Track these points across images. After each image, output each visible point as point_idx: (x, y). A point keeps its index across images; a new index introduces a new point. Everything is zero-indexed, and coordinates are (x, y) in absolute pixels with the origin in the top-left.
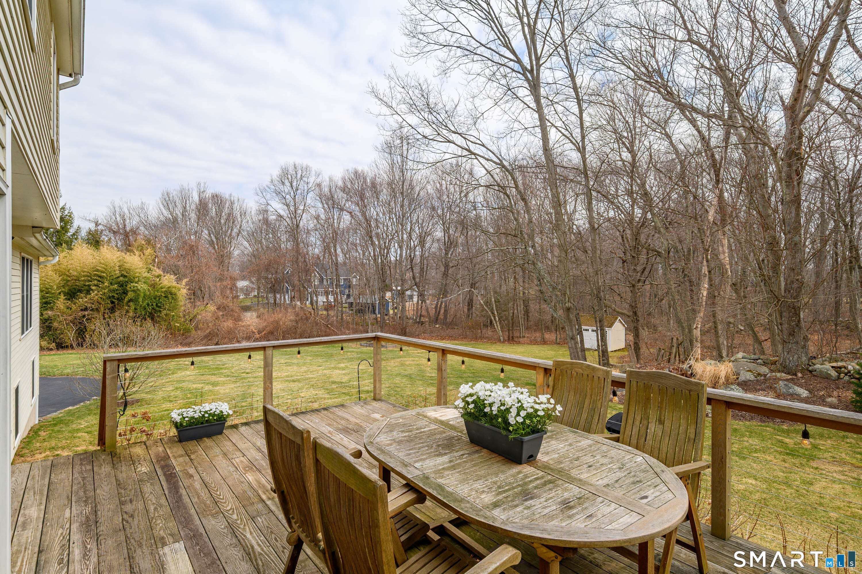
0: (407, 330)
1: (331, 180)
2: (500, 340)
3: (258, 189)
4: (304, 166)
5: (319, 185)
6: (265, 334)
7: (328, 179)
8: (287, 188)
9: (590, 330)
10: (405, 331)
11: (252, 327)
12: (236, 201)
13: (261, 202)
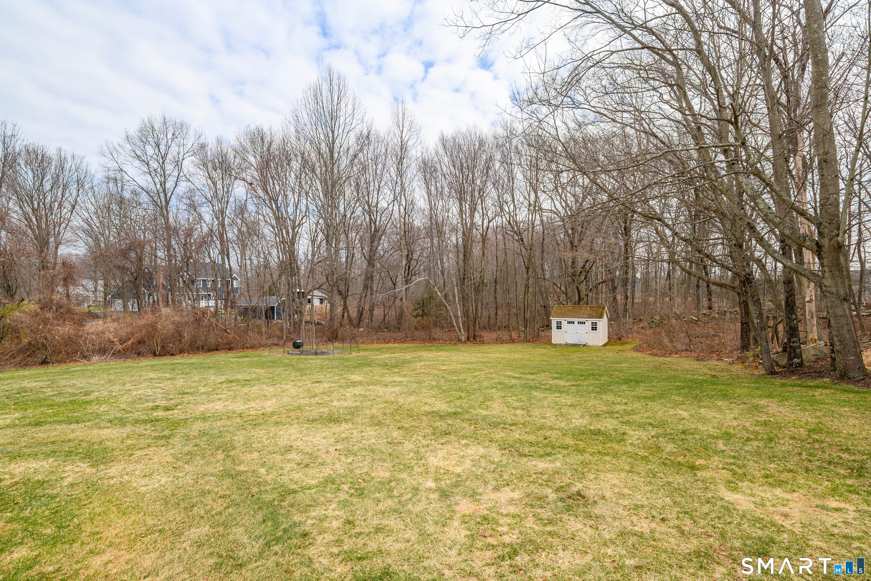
0: (339, 333)
1: (219, 142)
2: (460, 341)
3: (105, 148)
4: (178, 121)
5: (203, 147)
6: (132, 343)
7: (214, 141)
8: (150, 150)
9: (576, 322)
10: (337, 334)
11: (108, 335)
12: (69, 159)
13: (109, 166)
